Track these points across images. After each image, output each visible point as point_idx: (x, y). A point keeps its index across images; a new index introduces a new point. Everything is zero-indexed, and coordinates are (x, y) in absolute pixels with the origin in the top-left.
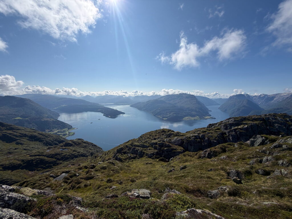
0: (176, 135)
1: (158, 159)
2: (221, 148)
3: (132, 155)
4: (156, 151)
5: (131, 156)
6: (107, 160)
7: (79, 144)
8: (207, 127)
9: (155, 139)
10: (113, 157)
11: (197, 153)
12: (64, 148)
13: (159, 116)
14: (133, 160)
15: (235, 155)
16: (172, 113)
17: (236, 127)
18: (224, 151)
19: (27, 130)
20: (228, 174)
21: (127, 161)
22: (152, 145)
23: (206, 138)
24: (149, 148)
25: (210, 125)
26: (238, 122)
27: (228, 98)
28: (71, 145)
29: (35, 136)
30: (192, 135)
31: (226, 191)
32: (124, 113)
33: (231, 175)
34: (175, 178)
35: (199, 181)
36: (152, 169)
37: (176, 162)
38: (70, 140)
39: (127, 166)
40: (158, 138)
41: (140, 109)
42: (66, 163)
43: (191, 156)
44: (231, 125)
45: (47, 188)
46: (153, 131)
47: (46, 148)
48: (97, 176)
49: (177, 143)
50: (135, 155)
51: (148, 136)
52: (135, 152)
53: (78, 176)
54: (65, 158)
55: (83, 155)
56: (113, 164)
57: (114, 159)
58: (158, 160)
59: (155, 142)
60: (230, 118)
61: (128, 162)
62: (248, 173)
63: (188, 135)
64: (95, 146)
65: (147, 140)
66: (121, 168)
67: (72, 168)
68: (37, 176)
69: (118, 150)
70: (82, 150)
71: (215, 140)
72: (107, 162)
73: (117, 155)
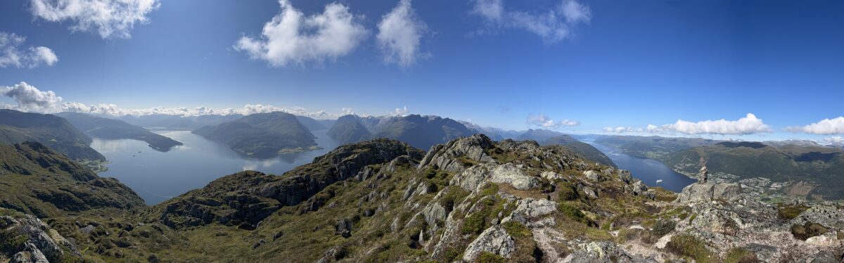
0: (268, 181)
1: (237, 225)
2: (329, 192)
3: (192, 218)
4: (235, 211)
5: (191, 220)
6: (151, 222)
7: (113, 186)
8: (313, 163)
9: (233, 190)
10: (161, 219)
11: (298, 207)
12: (94, 187)
13: (240, 150)
14: (194, 227)
15: (344, 198)
16: (261, 144)
17: (346, 159)
18: (332, 195)
19: (60, 155)
20: (337, 227)
21: (184, 228)
22: (228, 200)
23: (312, 180)
24: (222, 207)
25: (316, 158)
26: (348, 151)
27: (337, 119)
28: (102, 186)
29: (66, 165)
30: (291, 177)
31: (333, 255)
32: (181, 144)
33: (340, 228)
34: (264, 256)
35: (300, 253)
36: (228, 244)
37: (266, 229)
38: (102, 179)
39: (182, 238)
40: (238, 188)
41: (208, 137)
42: (94, 210)
43: (290, 213)
44: (342, 156)
45: (71, 238)
46: (229, 176)
47: (75, 182)
48: (135, 245)
49: (268, 194)
50: (198, 219)
51: (221, 184)
52: (197, 213)
53: (108, 235)
54: (94, 203)
55: (116, 205)
56: (160, 230)
57: (162, 222)
58: (237, 227)
59: (232, 195)
60: (340, 147)
61: (185, 231)
62: (357, 219)
63: (286, 179)
64: (134, 194)
65: (220, 192)
66: (172, 240)
67: (102, 221)
68: (64, 217)
69: (169, 207)
70: (115, 197)
71: (324, 180)
72: (151, 225)
73: (168, 215)
